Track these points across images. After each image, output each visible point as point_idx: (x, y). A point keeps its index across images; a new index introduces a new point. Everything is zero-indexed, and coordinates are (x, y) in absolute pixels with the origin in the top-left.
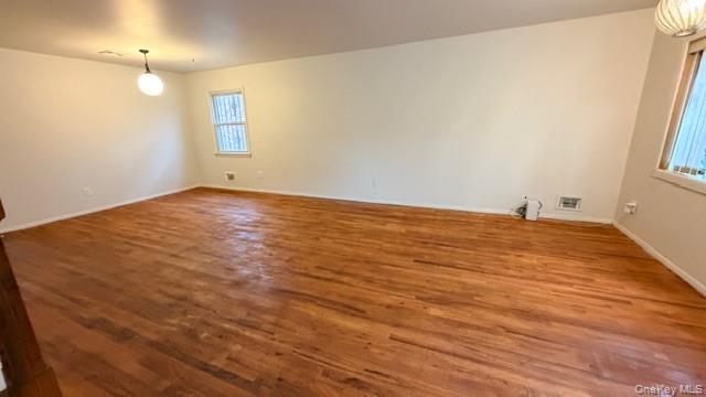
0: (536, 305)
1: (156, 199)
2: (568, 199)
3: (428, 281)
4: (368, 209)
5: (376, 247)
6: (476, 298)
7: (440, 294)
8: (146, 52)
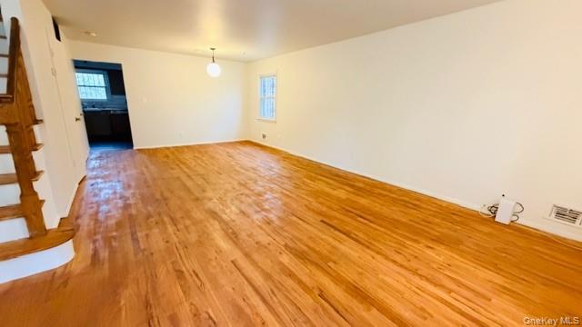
0: (379, 290)
1: (218, 144)
2: (565, 210)
3: (311, 238)
4: (338, 176)
5: (307, 203)
6: (331, 264)
7: (306, 248)
8: (213, 49)
